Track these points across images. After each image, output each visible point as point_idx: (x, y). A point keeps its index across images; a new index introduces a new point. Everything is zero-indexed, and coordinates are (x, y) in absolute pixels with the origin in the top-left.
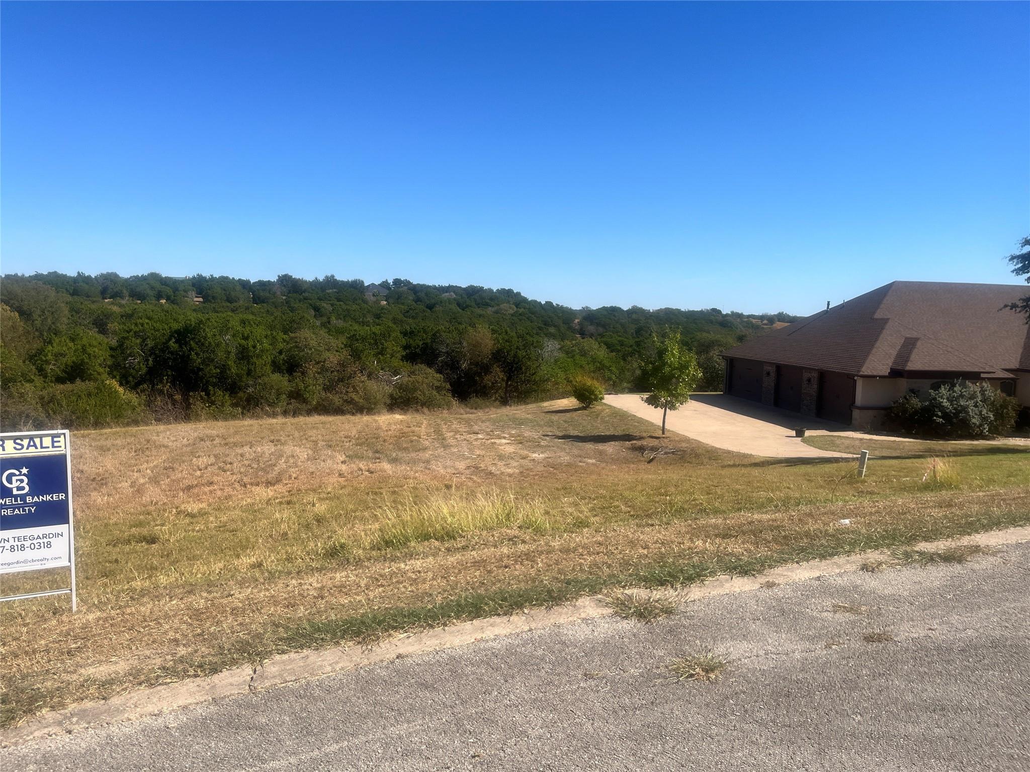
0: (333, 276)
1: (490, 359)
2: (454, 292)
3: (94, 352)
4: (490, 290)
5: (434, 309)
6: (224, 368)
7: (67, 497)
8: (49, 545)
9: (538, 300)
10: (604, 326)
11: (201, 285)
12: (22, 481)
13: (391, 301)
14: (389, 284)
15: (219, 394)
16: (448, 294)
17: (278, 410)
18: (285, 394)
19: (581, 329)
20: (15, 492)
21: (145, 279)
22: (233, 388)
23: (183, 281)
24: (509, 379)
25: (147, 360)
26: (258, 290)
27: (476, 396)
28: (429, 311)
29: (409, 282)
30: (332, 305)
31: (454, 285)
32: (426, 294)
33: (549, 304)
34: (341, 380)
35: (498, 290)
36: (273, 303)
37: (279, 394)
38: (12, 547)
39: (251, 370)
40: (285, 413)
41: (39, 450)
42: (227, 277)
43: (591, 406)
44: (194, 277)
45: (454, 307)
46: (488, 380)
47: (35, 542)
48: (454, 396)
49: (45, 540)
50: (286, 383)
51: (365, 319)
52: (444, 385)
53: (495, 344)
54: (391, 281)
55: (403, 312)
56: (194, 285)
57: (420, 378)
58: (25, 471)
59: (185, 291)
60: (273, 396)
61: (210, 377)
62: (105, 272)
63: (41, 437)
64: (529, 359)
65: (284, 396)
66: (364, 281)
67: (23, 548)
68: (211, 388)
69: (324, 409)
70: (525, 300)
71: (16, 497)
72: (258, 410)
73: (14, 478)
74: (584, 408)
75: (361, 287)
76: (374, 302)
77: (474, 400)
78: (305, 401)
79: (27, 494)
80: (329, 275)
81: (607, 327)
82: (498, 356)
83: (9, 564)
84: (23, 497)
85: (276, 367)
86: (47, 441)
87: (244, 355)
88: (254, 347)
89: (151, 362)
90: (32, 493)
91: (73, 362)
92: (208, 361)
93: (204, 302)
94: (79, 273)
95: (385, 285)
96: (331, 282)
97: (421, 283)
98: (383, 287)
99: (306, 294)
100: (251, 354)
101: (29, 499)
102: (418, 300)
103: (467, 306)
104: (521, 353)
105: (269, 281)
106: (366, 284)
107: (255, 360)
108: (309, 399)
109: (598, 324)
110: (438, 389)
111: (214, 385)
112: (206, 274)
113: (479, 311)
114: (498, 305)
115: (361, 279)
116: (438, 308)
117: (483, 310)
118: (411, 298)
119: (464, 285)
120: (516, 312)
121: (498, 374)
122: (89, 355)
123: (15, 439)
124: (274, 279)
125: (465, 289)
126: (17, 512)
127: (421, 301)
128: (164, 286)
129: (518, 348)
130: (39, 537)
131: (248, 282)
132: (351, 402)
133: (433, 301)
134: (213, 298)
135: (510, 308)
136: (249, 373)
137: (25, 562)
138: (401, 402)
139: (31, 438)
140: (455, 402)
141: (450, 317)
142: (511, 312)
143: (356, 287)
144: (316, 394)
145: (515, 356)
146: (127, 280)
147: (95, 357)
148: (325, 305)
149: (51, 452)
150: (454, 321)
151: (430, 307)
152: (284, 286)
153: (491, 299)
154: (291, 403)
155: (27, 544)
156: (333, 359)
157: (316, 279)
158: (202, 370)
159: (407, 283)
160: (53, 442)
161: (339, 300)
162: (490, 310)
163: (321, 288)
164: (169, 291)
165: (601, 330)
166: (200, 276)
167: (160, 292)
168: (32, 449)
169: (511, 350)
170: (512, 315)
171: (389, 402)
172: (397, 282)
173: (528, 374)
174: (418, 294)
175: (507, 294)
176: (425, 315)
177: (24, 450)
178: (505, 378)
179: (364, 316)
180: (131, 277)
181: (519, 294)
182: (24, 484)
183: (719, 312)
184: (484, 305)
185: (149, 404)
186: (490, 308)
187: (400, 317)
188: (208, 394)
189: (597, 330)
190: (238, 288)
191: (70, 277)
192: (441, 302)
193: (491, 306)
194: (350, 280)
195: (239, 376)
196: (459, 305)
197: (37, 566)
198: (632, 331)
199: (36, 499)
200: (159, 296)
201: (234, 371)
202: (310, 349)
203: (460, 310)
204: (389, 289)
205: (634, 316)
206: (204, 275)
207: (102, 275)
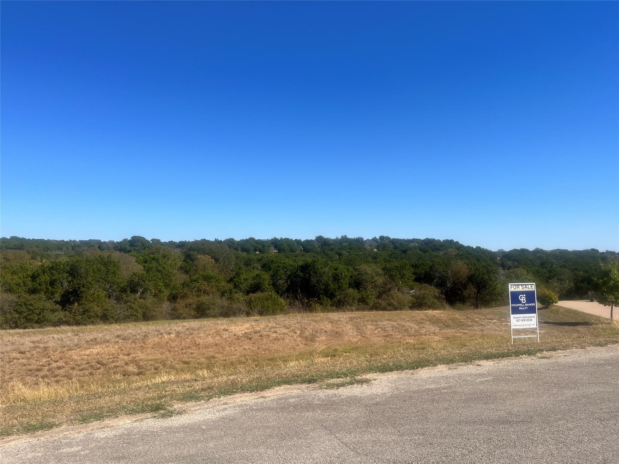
0: (346, 236)
1: (467, 280)
2: (417, 242)
3: (265, 277)
4: (439, 241)
5: (407, 253)
6: (327, 285)
7: (535, 304)
8: (531, 320)
9: (471, 246)
10: (518, 261)
11: (276, 243)
12: (524, 299)
13: (380, 249)
14: (377, 239)
15: (326, 300)
16: (413, 244)
17: (353, 308)
18: (357, 299)
19: (502, 263)
20: (522, 302)
21: (248, 241)
22: (331, 296)
23: (267, 241)
24: (479, 292)
25: (287, 282)
26: (306, 245)
27: (459, 303)
28: (404, 254)
29: (389, 238)
30: (348, 252)
31: (416, 238)
32: (400, 244)
33: (478, 248)
34: (384, 292)
35: (443, 240)
36: (316, 252)
37: (354, 299)
38: (522, 320)
39: (340, 286)
40: (357, 310)
41: (528, 289)
42: (288, 238)
43: (549, 307)
44: (272, 239)
45: (418, 251)
46: (466, 293)
47: (528, 319)
48: (447, 303)
49: (530, 318)
50: (356, 294)
51: (367, 259)
52: (441, 295)
53: (469, 271)
54: (378, 237)
55: (389, 255)
56: (272, 243)
57: (427, 291)
58: (524, 295)
59: (268, 247)
60: (351, 301)
61: (320, 290)
62: (228, 238)
63: (528, 285)
64: (491, 280)
65: (356, 301)
66: (364, 238)
67: (525, 320)
68: (321, 296)
69: (376, 307)
70: (462, 246)
71: (523, 303)
72: (344, 308)
73: (522, 298)
74: (546, 308)
75: (361, 241)
76: (370, 250)
77: (459, 305)
78: (367, 304)
79: (525, 303)
80: (344, 235)
81: (520, 262)
82: (471, 278)
83: (521, 325)
84: (524, 304)
85: (350, 286)
86: (530, 286)
87: (336, 278)
88: (341, 274)
89: (289, 283)
90: (527, 303)
91: (255, 283)
92: (318, 282)
93: (279, 252)
94: (216, 239)
95: (374, 240)
96: (344, 239)
97: (396, 238)
98: (373, 241)
99: (332, 247)
100: (340, 278)
101: (526, 304)
102: (396, 248)
103: (426, 251)
104: (486, 277)
105: (312, 240)
106: (364, 240)
107: (342, 281)
108: (369, 303)
109: (514, 261)
110: (437, 298)
111: (322, 294)
112: (279, 237)
113: (434, 254)
114: (446, 250)
115: (362, 237)
116: (409, 252)
117: (437, 253)
118: (392, 247)
119: (423, 238)
120: (459, 254)
121: (471, 290)
122: (263, 279)
123: (522, 285)
124: (314, 238)
125: (423, 241)
126: (523, 308)
127: (398, 249)
128: (258, 244)
129: (484, 274)
130: (529, 317)
131: (300, 240)
132: (390, 304)
133: (405, 248)
134: (283, 250)
135: (454, 251)
136: (339, 288)
137: (525, 325)
138: (417, 306)
139: (526, 285)
140: (447, 306)
141: (417, 258)
142: (454, 253)
143: (359, 241)
144: (372, 300)
145: (482, 278)
146: (238, 242)
147: (266, 280)
148: (344, 252)
149: (531, 290)
150: (420, 259)
151: (405, 252)
152: (319, 242)
153: (441, 246)
154: (359, 305)
155: (526, 319)
156: (380, 280)
157: (337, 237)
158: (316, 286)
159: (388, 238)
160: (531, 287)
161: (350, 249)
162: (441, 253)
163: (340, 243)
164: (260, 247)
165: (516, 264)
166: (275, 239)
167: (256, 247)
168: (526, 289)
169: (480, 275)
170: (456, 256)
171: (411, 305)
172: (382, 238)
173: (490, 290)
174: (396, 244)
175: (450, 243)
176: (403, 257)
177: (524, 289)
178: (477, 292)
179: (367, 258)
180: (240, 240)
181: (457, 242)
182: (524, 300)
183: (597, 251)
184: (437, 250)
185: (290, 304)
186: (441, 252)
187: (388, 258)
188: (319, 299)
189: (513, 264)
190: (296, 244)
191: (211, 241)
192: (410, 249)
193: (441, 251)
194: (355, 238)
195: (335, 290)
196: (421, 250)
197: (528, 327)
198: (538, 264)
199: (528, 305)
200: (255, 250)
201: (332, 286)
202: (368, 275)
203: (423, 253)
204: (377, 242)
205: (538, 255)
206: (277, 238)
207: (227, 240)
